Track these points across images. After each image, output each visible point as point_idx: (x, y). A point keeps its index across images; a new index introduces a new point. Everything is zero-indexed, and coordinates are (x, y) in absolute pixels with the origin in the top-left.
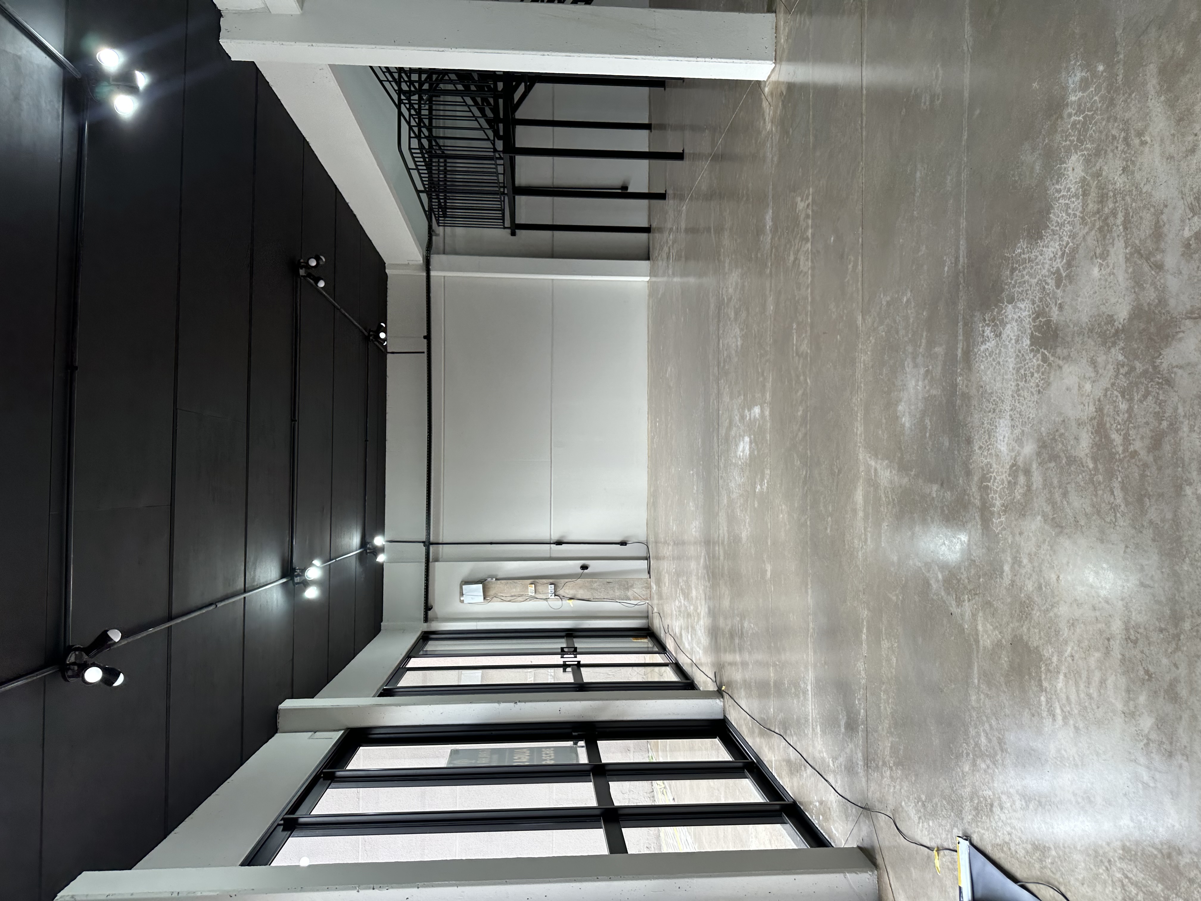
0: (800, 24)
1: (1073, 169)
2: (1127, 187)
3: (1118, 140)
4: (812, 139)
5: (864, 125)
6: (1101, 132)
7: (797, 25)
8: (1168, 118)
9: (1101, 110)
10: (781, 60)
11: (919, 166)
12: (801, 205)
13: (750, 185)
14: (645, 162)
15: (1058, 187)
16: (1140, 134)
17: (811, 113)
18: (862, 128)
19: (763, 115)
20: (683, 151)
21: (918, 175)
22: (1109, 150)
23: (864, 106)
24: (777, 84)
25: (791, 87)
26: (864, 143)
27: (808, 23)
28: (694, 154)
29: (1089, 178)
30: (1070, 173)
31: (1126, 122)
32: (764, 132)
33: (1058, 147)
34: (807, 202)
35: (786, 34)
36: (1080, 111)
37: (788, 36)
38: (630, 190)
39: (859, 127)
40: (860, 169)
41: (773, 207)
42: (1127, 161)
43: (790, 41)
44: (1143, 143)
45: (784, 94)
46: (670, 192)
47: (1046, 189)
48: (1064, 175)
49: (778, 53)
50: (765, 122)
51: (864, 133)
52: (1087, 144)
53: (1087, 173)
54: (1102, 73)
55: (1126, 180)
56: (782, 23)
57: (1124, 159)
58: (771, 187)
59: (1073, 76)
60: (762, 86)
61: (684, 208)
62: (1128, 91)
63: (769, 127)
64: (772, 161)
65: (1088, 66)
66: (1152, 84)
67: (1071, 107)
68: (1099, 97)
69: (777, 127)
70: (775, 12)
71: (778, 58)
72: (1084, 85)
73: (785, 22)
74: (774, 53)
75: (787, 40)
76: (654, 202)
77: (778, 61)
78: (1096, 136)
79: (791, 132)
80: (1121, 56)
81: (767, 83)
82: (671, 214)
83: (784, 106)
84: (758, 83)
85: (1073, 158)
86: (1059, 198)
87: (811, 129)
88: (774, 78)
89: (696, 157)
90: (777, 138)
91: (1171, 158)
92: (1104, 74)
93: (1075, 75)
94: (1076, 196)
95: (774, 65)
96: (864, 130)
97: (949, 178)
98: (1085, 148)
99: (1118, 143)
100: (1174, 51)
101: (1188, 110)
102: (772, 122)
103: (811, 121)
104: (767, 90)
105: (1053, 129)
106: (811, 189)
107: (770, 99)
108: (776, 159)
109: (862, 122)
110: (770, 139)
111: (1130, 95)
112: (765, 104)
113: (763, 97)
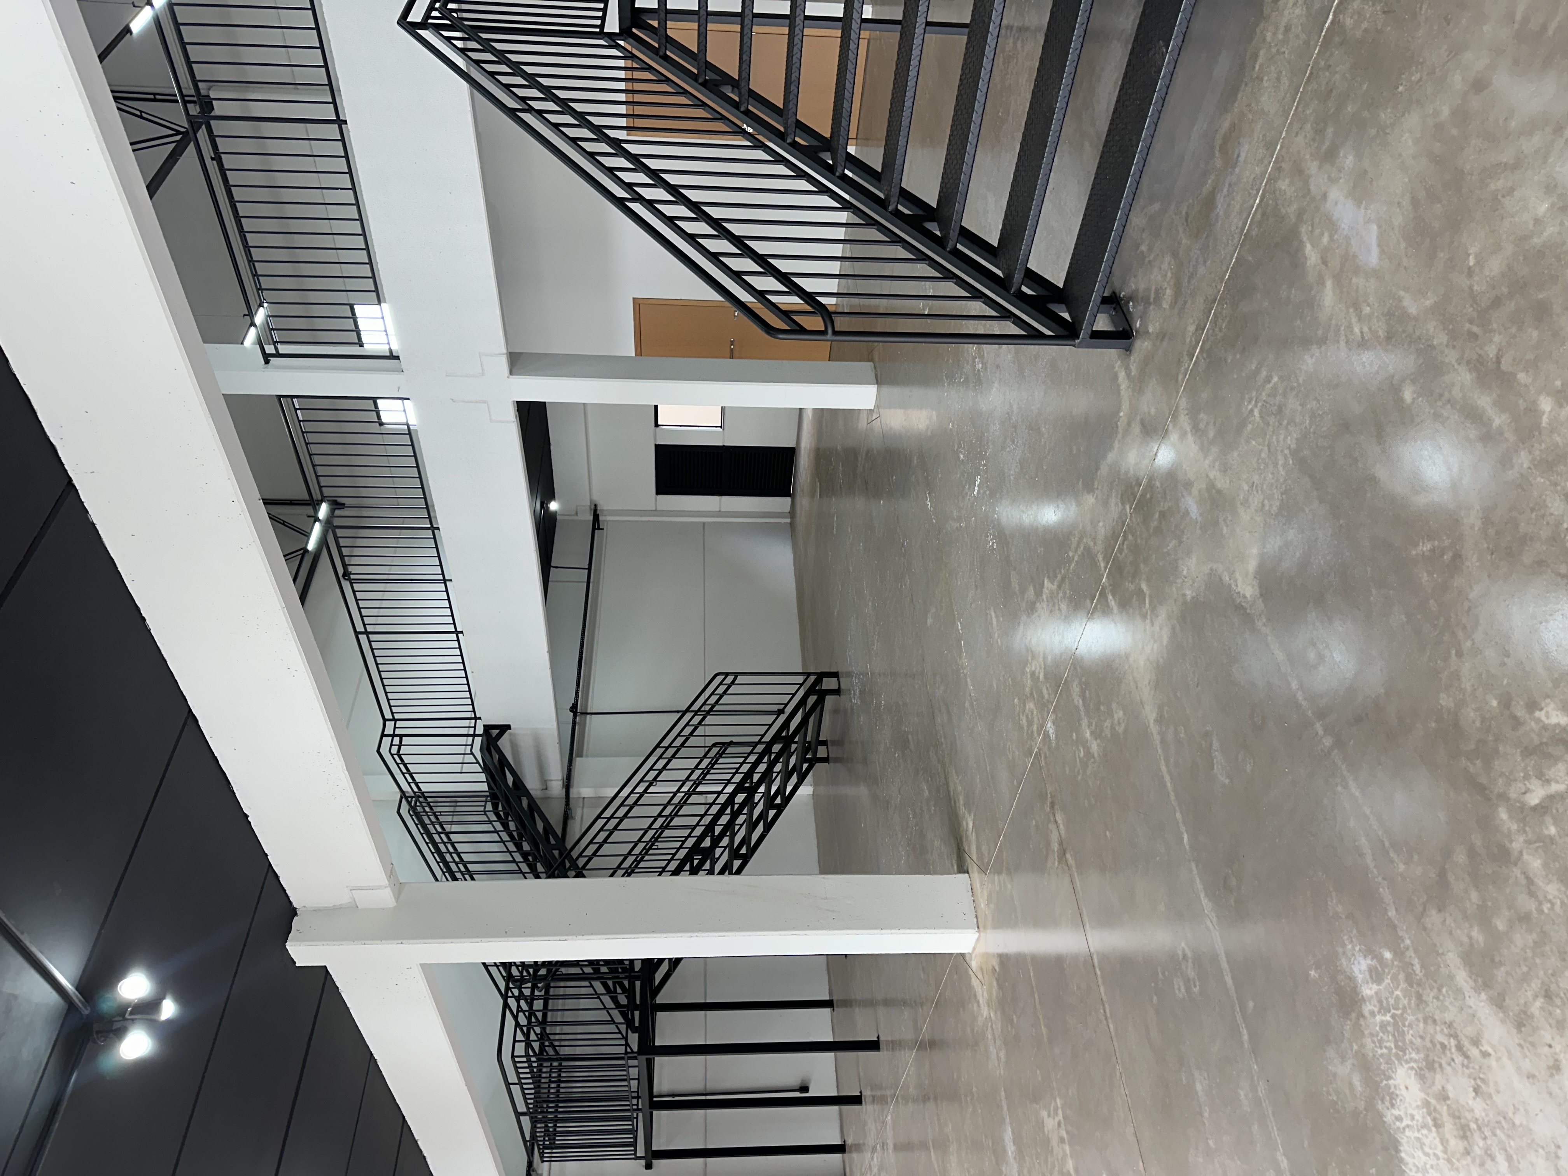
0: (1000, 887)
1: (1407, 1088)
2: (1491, 1116)
3: (1450, 1050)
4: (1044, 1031)
5: (1108, 1015)
6: (1422, 1037)
7: (997, 888)
8: (1502, 1021)
9: (1410, 1008)
10: (985, 928)
11: (1196, 1074)
12: (1050, 1124)
13: (974, 1089)
14: (830, 1056)
15: (1396, 1112)
16: (1476, 1042)
17: (1036, 996)
18: (1106, 1019)
19: (975, 996)
20: (878, 1037)
21: (1199, 1086)
22: (1443, 1062)
23: (1102, 991)
24: (987, 956)
25: (1004, 959)
26: (1114, 1039)
27: (1009, 886)
28: (893, 1042)
29: (1433, 1102)
30: (1404, 1092)
31: (1450, 1025)
32: (980, 1019)
33: (1374, 1056)
34: (1057, 1120)
35: (986, 898)
36: (1384, 1010)
37: (989, 900)
38: (811, 1093)
39: (1103, 1018)
40: (1118, 1074)
41: (1011, 1124)
42: (1475, 1079)
43: (992, 906)
44: (1486, 1055)
45: (998, 970)
46: (867, 1093)
47: (1381, 1116)
48: (1397, 1095)
49: (979, 920)
50: (979, 1006)
51: (1111, 1026)
52: (1410, 1053)
53: (1428, 1094)
54: (1392, 961)
55: (1486, 1107)
56: (978, 885)
57: (1470, 1076)
58: (1003, 1093)
59: (1356, 962)
60: (967, 958)
61: (889, 1117)
62: (1434, 984)
63: (985, 1012)
64: (999, 1058)
65: (1369, 952)
66: (1462, 977)
67: (1370, 1004)
68: (1401, 991)
69: (996, 1013)
70: (968, 873)
71: (980, 926)
72: (1376, 975)
73: (982, 884)
74: (975, 920)
75: (988, 905)
76: (846, 1108)
77: (981, 929)
78: (1418, 1042)
79: (1015, 1020)
80: (1408, 942)
81: (973, 956)
82: (872, 1127)
83: (1000, 987)
84: (962, 955)
85: (1399, 1071)
86: (1404, 1129)
87: (1041, 1017)
88: (981, 949)
89: (896, 1045)
90: (999, 1026)
91: (1531, 1076)
92: (1396, 963)
93: (1359, 963)
94: (1425, 1126)
95: (977, 935)
96: (1110, 1021)
97: (1242, 1093)
98: (1411, 1059)
99: (1451, 1053)
100: (1470, 938)
101: (1525, 1013)
102: (989, 1006)
103: (1038, 1006)
104: (974, 964)
105: (1358, 1032)
106: (1058, 1100)
107: (980, 976)
108: (1002, 1055)
109: (1105, 1012)
110: (989, 1028)
111: (1440, 990)
112: (975, 982)
113: (971, 972)
